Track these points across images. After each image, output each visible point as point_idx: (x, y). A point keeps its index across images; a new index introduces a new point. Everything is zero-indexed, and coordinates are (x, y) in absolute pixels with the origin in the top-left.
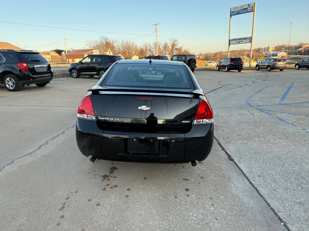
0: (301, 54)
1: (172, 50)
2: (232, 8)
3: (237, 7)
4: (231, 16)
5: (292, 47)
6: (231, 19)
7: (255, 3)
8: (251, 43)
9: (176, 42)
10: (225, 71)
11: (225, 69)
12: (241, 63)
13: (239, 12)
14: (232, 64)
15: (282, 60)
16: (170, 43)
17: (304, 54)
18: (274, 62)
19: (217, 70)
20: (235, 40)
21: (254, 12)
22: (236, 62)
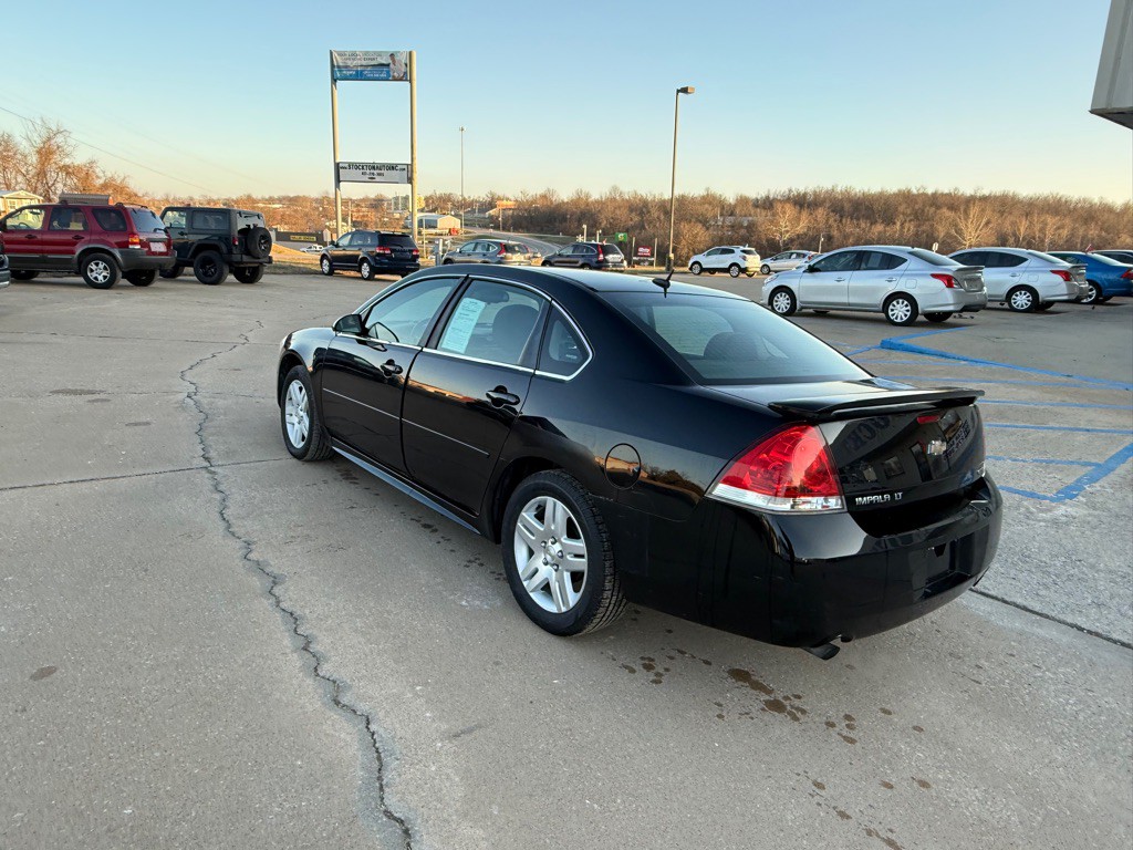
0: (497, 227)
1: (42, 174)
2: (335, 54)
3: (354, 55)
4: (334, 80)
5: (471, 204)
6: (336, 93)
7: (410, 53)
8: (411, 183)
9: (59, 139)
10: (362, 278)
11: (360, 271)
12: (412, 251)
13: (362, 71)
14: (385, 254)
15: (517, 249)
16: (28, 139)
17: (504, 229)
18: (499, 253)
19: (323, 273)
20: (357, 166)
21: (411, 81)
22: (398, 248)
